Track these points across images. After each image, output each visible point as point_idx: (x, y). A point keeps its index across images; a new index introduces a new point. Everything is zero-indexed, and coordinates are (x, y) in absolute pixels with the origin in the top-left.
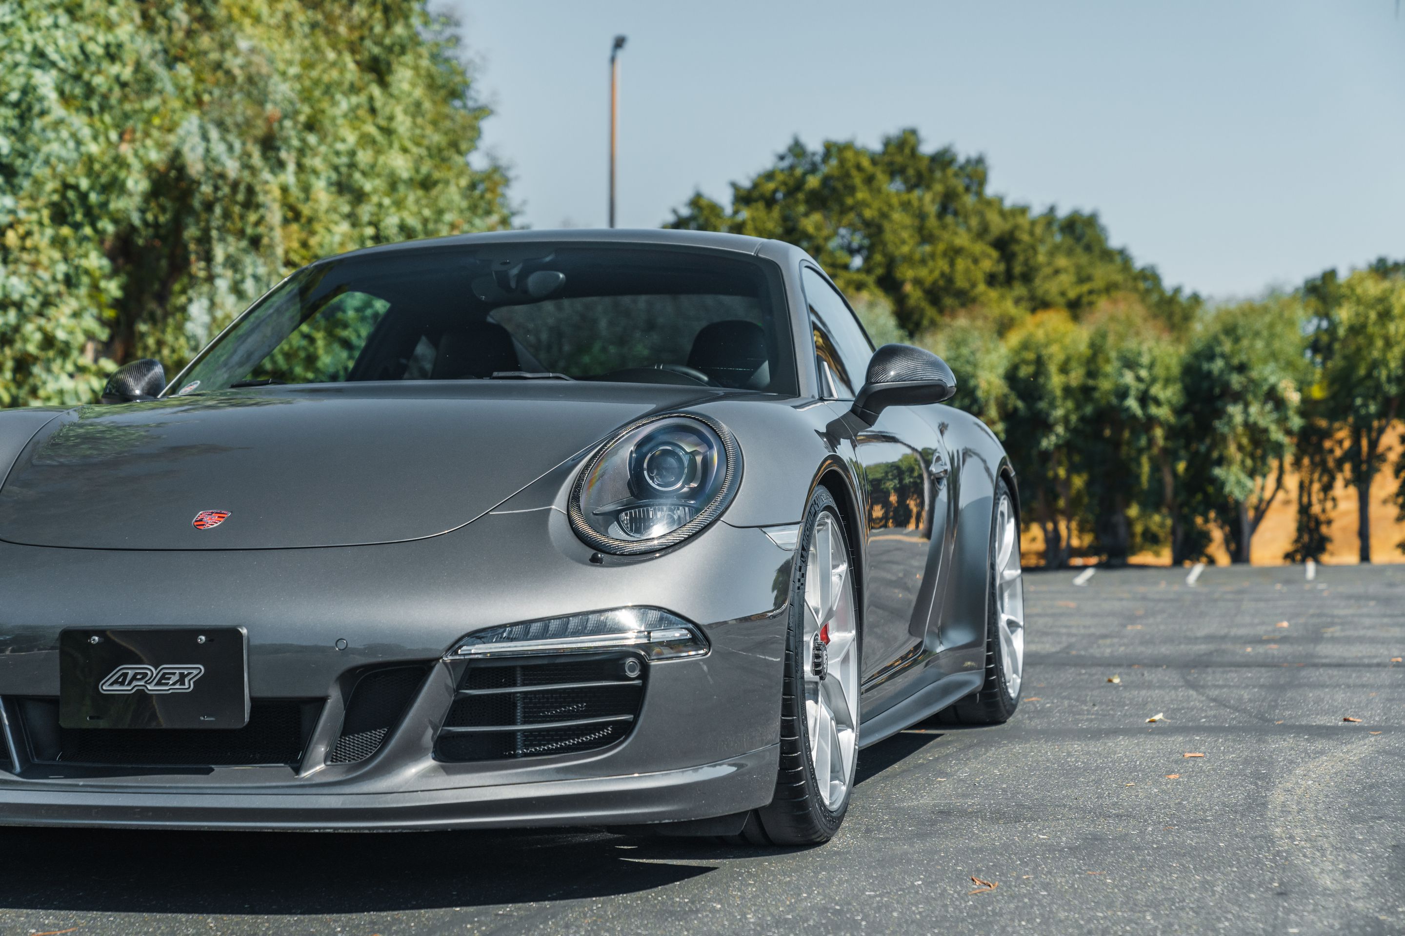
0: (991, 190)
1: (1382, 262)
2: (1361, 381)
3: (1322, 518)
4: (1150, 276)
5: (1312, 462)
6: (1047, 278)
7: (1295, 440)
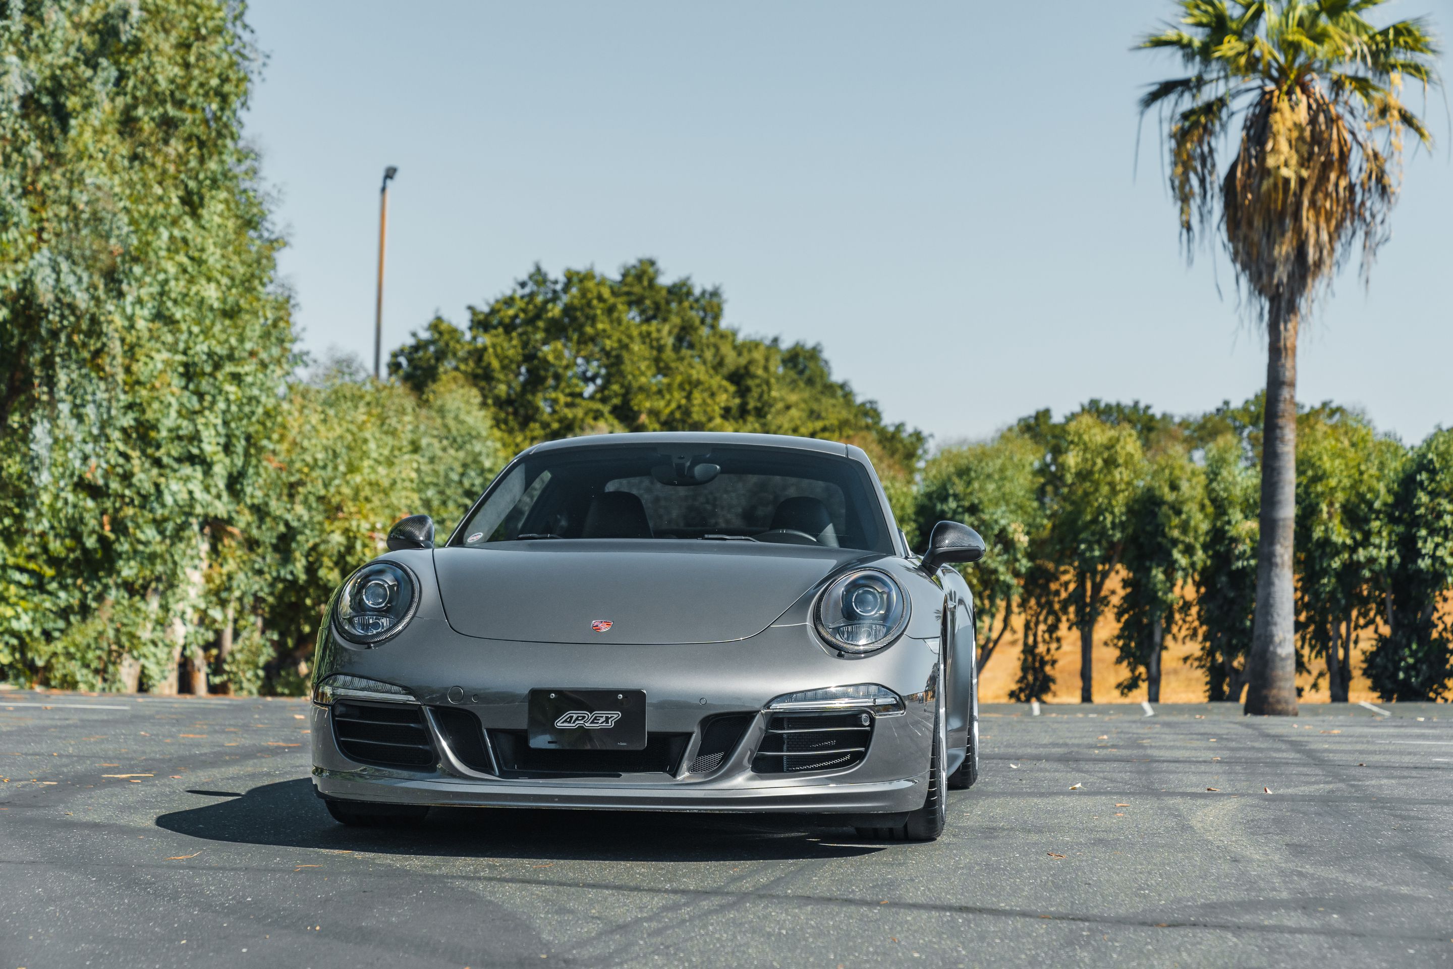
0: (724, 324)
1: (1094, 403)
2: (1087, 525)
3: (1047, 658)
4: (870, 412)
5: (1038, 604)
6: (779, 413)
7: (1022, 582)
